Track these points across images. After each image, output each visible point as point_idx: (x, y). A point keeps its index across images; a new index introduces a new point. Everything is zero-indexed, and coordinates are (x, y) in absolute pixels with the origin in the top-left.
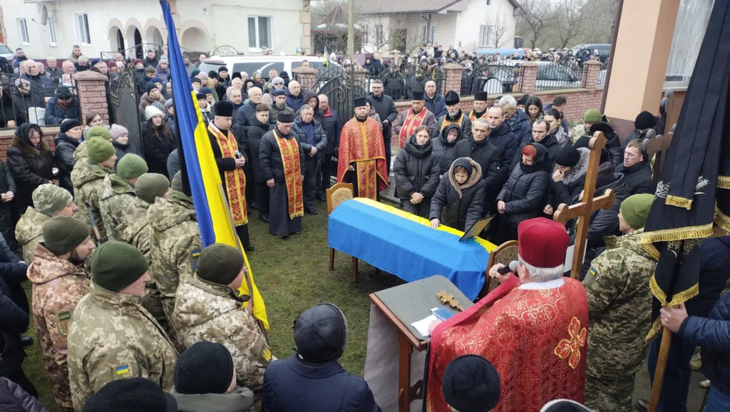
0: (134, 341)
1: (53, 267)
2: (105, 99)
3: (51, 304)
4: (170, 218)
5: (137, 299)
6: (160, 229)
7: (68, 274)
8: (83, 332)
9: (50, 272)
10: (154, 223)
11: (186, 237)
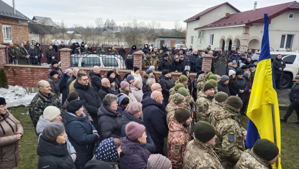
0: (213, 165)
1: (177, 126)
2: (211, 65)
3: (174, 141)
4: (223, 115)
5: (211, 146)
6: (218, 119)
7: (182, 130)
8: (192, 157)
9: (176, 128)
10: (216, 116)
11: (228, 125)
